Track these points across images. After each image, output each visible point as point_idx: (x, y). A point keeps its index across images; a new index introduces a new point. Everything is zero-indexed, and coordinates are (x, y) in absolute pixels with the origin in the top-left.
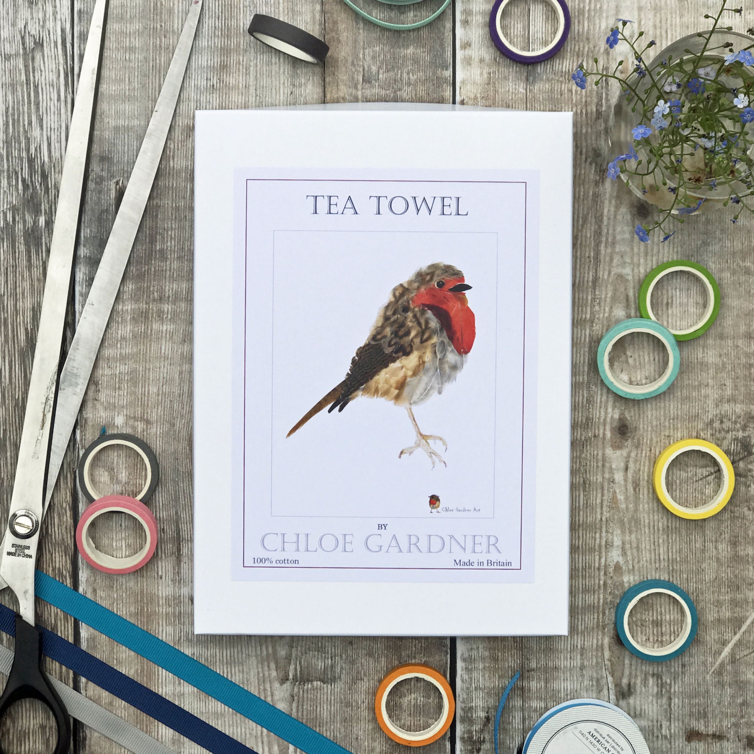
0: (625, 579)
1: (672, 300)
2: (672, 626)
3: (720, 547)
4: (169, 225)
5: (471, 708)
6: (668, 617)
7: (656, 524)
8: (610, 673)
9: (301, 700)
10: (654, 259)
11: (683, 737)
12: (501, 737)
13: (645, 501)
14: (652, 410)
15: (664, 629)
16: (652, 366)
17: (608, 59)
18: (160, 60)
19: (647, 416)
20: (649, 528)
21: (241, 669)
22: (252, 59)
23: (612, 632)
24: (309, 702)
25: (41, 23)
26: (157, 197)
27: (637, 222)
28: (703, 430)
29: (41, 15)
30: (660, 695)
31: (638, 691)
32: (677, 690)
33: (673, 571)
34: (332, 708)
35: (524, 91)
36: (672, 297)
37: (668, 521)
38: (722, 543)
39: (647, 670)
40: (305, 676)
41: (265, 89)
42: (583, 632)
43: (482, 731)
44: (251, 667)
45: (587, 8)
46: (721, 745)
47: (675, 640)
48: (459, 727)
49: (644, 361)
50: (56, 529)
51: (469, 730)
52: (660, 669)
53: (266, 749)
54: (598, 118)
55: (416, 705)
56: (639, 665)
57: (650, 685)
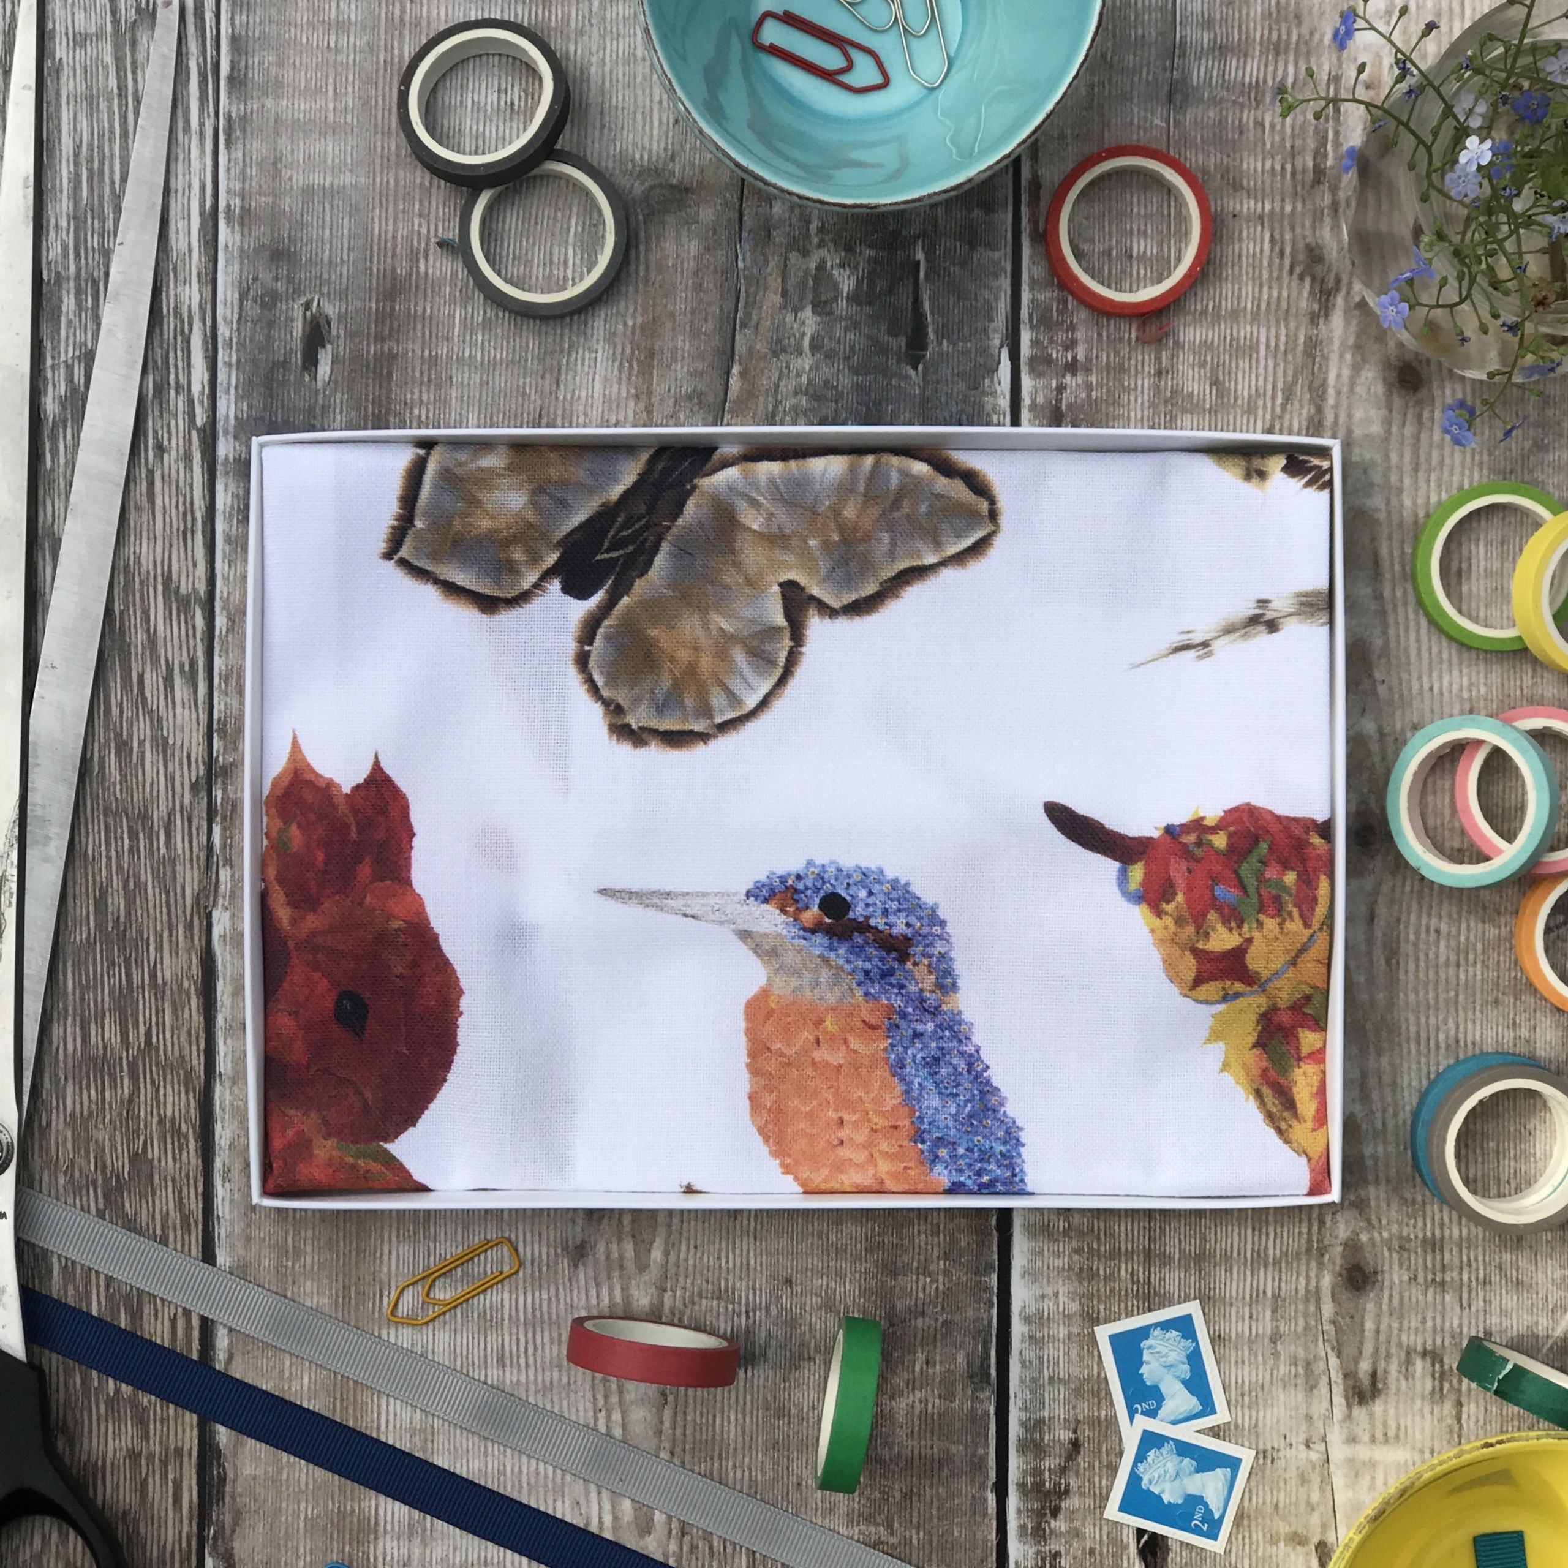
0: (1368, 1151)
1: (1470, 566)
2: (1464, 1251)
4: (416, 397)
5: (1040, 1422)
6: (1456, 1232)
7: (1432, 1035)
8: (1333, 1349)
9: (681, 1402)
10: (1433, 477)
12: (1104, 1482)
15: (1447, 1256)
16: (1427, 702)
17: (1339, 59)
18: (401, 50)
20: (1419, 1044)
21: (555, 1335)
22: (594, 48)
23: (1339, 1261)
24: (699, 1407)
26: (390, 336)
27: (1397, 401)
30: (1437, 1397)
31: (1393, 1388)
34: (748, 1420)
35: (1164, 124)
36: (1470, 559)
37: (1457, 1028)
39: (1412, 1343)
41: (620, 112)
42: (1277, 1263)
43: (1063, 1470)
48: (1015, 1462)
49: (1410, 689)
50: (168, 1035)
51: (1035, 1469)
52: (1439, 1342)
53: (607, 1506)
54: (1317, 181)
55: (924, 1415)
56: (1396, 1332)
57: (1418, 1374)
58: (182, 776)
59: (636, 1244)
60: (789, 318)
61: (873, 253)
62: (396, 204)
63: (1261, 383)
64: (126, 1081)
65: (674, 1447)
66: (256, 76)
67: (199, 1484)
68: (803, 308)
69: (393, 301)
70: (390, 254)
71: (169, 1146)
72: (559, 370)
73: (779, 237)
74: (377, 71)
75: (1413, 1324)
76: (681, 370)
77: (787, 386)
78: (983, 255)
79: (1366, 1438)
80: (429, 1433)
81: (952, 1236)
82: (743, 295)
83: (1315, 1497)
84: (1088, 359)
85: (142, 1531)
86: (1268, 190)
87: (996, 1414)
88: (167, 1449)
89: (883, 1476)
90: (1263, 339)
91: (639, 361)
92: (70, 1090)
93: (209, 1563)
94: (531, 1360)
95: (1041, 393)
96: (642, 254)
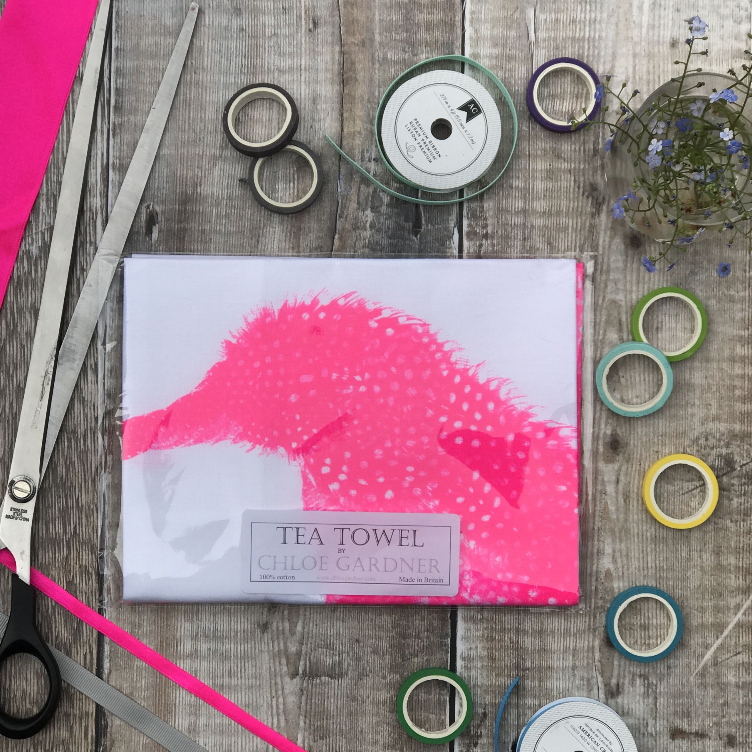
0: (615, 585)
1: (662, 326)
2: (659, 630)
3: (704, 556)
4: (196, 247)
6: (655, 621)
7: (645, 534)
8: (600, 673)
9: (310, 694)
10: (646, 286)
11: (667, 734)
13: (635, 512)
14: (642, 427)
15: (651, 632)
16: (643, 386)
19: (638, 433)
20: (638, 538)
21: (254, 664)
23: (602, 634)
24: (317, 697)
26: (184, 220)
27: (630, 252)
28: (689, 446)
30: (646, 695)
31: (626, 691)
32: (662, 690)
33: (660, 578)
34: (339, 702)
35: (527, 129)
36: (662, 322)
37: (656, 531)
38: (706, 552)
39: (635, 671)
40: (314, 672)
42: (575, 635)
43: (479, 726)
44: (263, 662)
45: (586, 54)
46: (703, 743)
47: (661, 643)
49: (635, 381)
50: (84, 529)
52: (647, 670)
54: (595, 155)
55: (417, 701)
56: (628, 666)
57: (638, 685)
58: (91, 414)
59: (290, 623)
60: (361, 214)
61: (398, 185)
62: (187, 162)
63: (569, 244)
64: (65, 549)
65: (306, 713)
66: (126, 106)
67: (96, 728)
68: (366, 209)
69: (186, 205)
70: (184, 184)
71: (84, 578)
72: (259, 236)
73: (356, 178)
76: (312, 236)
77: (360, 244)
81: (430, 621)
82: (340, 203)
84: (493, 233)
85: (71, 748)
86: (573, 159)
87: (450, 701)
88: (82, 713)
90: (570, 224)
91: (294, 232)
92: (40, 553)
94: (243, 674)
95: (472, 248)
96: (296, 185)
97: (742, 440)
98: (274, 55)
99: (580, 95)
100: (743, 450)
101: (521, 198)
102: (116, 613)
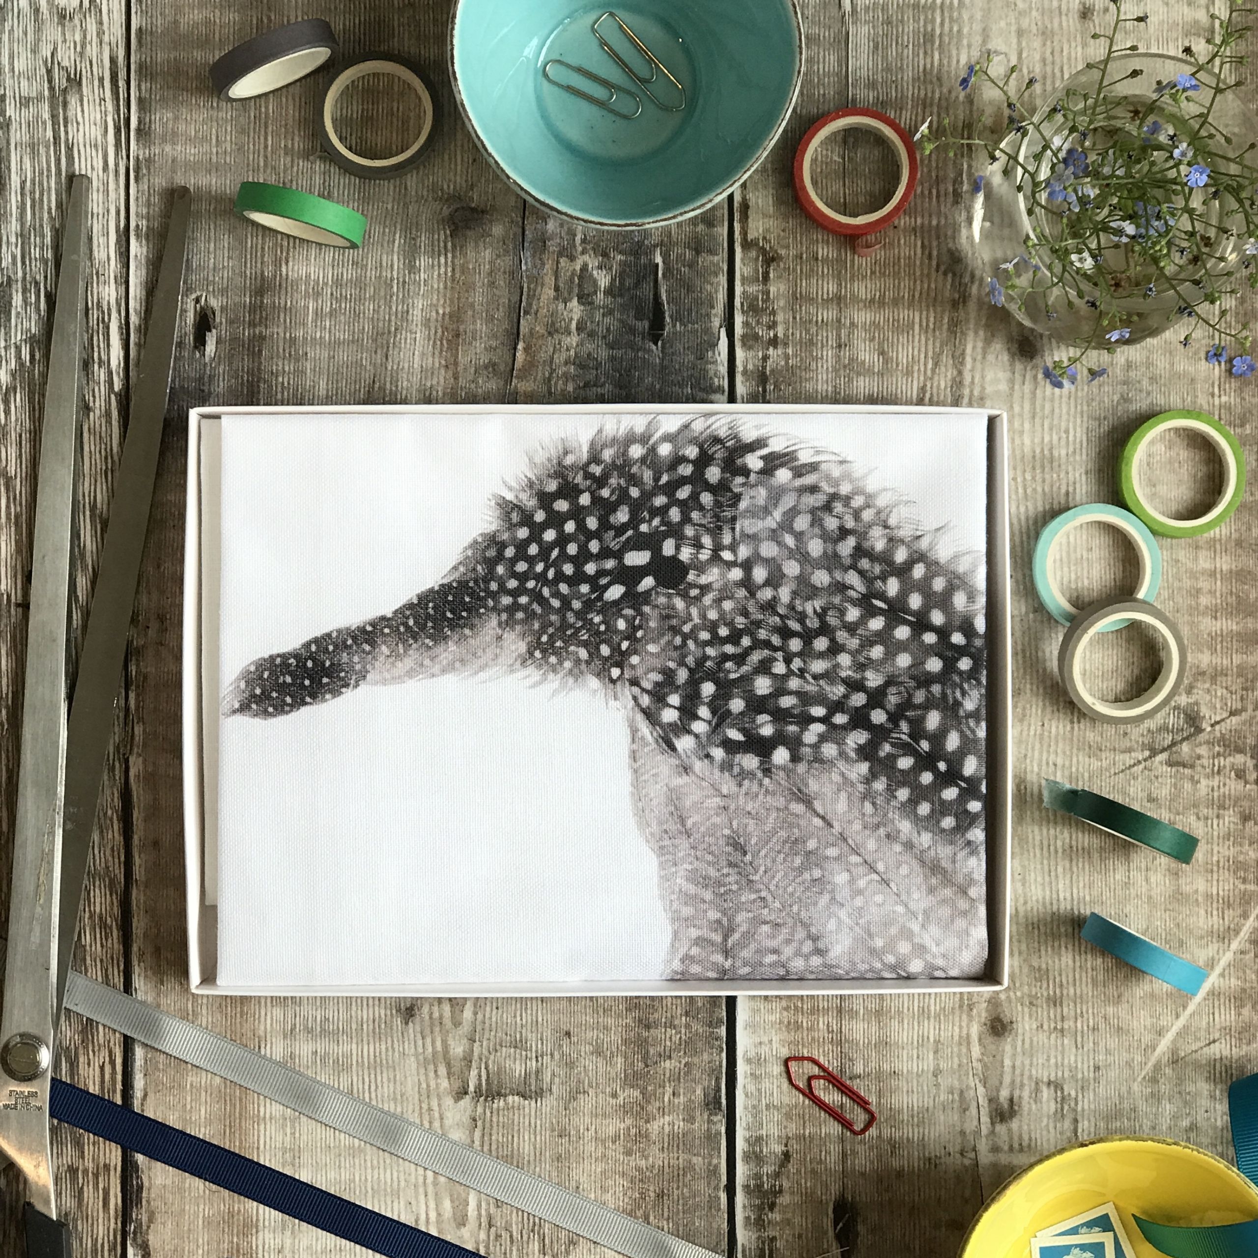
2: (1078, 1006)
3: (1153, 879)
4: (280, 368)
5: (759, 1139)
6: (1071, 991)
7: (1052, 843)
8: (980, 1082)
9: (487, 1125)
12: (809, 1184)
13: (1035, 806)
15: (1065, 1010)
17: (971, 110)
18: (267, 108)
20: (1042, 849)
21: (392, 1077)
22: (412, 107)
23: (984, 1014)
24: (501, 1130)
25: (78, 49)
26: (261, 322)
27: (1019, 366)
29: (78, 38)
30: (1059, 1115)
31: (1026, 1108)
32: (1086, 1107)
34: (538, 1138)
35: (841, 160)
36: (1075, 483)
37: (1071, 837)
39: (1039, 1076)
40: (495, 1088)
42: (937, 1016)
43: (777, 1175)
44: (408, 1073)
45: (938, 32)
48: (741, 1169)
50: (96, 852)
51: (756, 1174)
52: (1060, 1074)
53: (432, 1205)
54: (956, 201)
55: (672, 1136)
56: (1027, 1067)
57: (1045, 1099)
59: (452, 1007)
60: (561, 306)
61: (623, 258)
63: (916, 353)
66: (157, 127)
68: (570, 300)
69: (262, 296)
70: (259, 261)
71: (98, 936)
72: (388, 347)
73: (553, 246)
74: (249, 123)
75: (1040, 1061)
76: (479, 346)
77: (560, 358)
78: (705, 260)
79: (1006, 1148)
80: (295, 1153)
82: (525, 289)
83: (968, 1193)
84: (786, 336)
85: (80, 1228)
86: (919, 209)
87: (726, 1133)
88: (98, 1165)
89: (641, 1181)
90: (917, 320)
91: (448, 341)
93: (130, 1251)
95: (750, 361)
96: (450, 260)
97: (1214, 679)
98: (409, 39)
99: (928, 101)
100: (1216, 697)
101: (833, 277)
102: (154, 995)
